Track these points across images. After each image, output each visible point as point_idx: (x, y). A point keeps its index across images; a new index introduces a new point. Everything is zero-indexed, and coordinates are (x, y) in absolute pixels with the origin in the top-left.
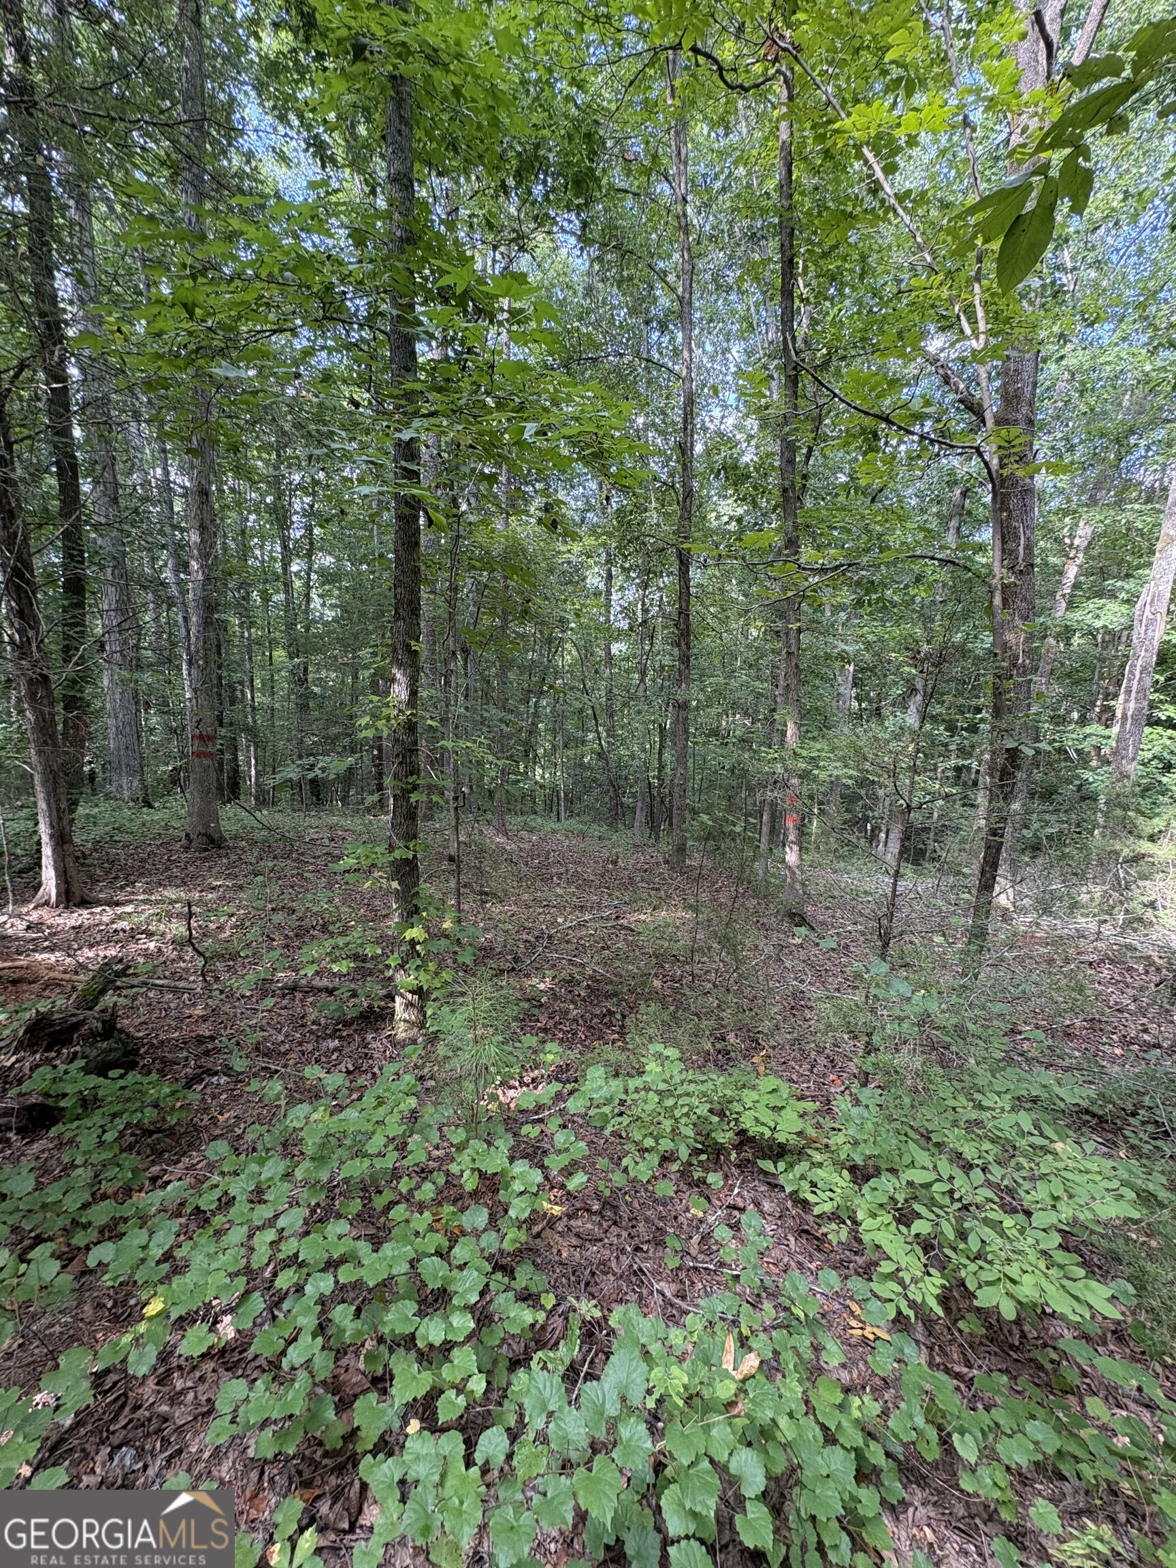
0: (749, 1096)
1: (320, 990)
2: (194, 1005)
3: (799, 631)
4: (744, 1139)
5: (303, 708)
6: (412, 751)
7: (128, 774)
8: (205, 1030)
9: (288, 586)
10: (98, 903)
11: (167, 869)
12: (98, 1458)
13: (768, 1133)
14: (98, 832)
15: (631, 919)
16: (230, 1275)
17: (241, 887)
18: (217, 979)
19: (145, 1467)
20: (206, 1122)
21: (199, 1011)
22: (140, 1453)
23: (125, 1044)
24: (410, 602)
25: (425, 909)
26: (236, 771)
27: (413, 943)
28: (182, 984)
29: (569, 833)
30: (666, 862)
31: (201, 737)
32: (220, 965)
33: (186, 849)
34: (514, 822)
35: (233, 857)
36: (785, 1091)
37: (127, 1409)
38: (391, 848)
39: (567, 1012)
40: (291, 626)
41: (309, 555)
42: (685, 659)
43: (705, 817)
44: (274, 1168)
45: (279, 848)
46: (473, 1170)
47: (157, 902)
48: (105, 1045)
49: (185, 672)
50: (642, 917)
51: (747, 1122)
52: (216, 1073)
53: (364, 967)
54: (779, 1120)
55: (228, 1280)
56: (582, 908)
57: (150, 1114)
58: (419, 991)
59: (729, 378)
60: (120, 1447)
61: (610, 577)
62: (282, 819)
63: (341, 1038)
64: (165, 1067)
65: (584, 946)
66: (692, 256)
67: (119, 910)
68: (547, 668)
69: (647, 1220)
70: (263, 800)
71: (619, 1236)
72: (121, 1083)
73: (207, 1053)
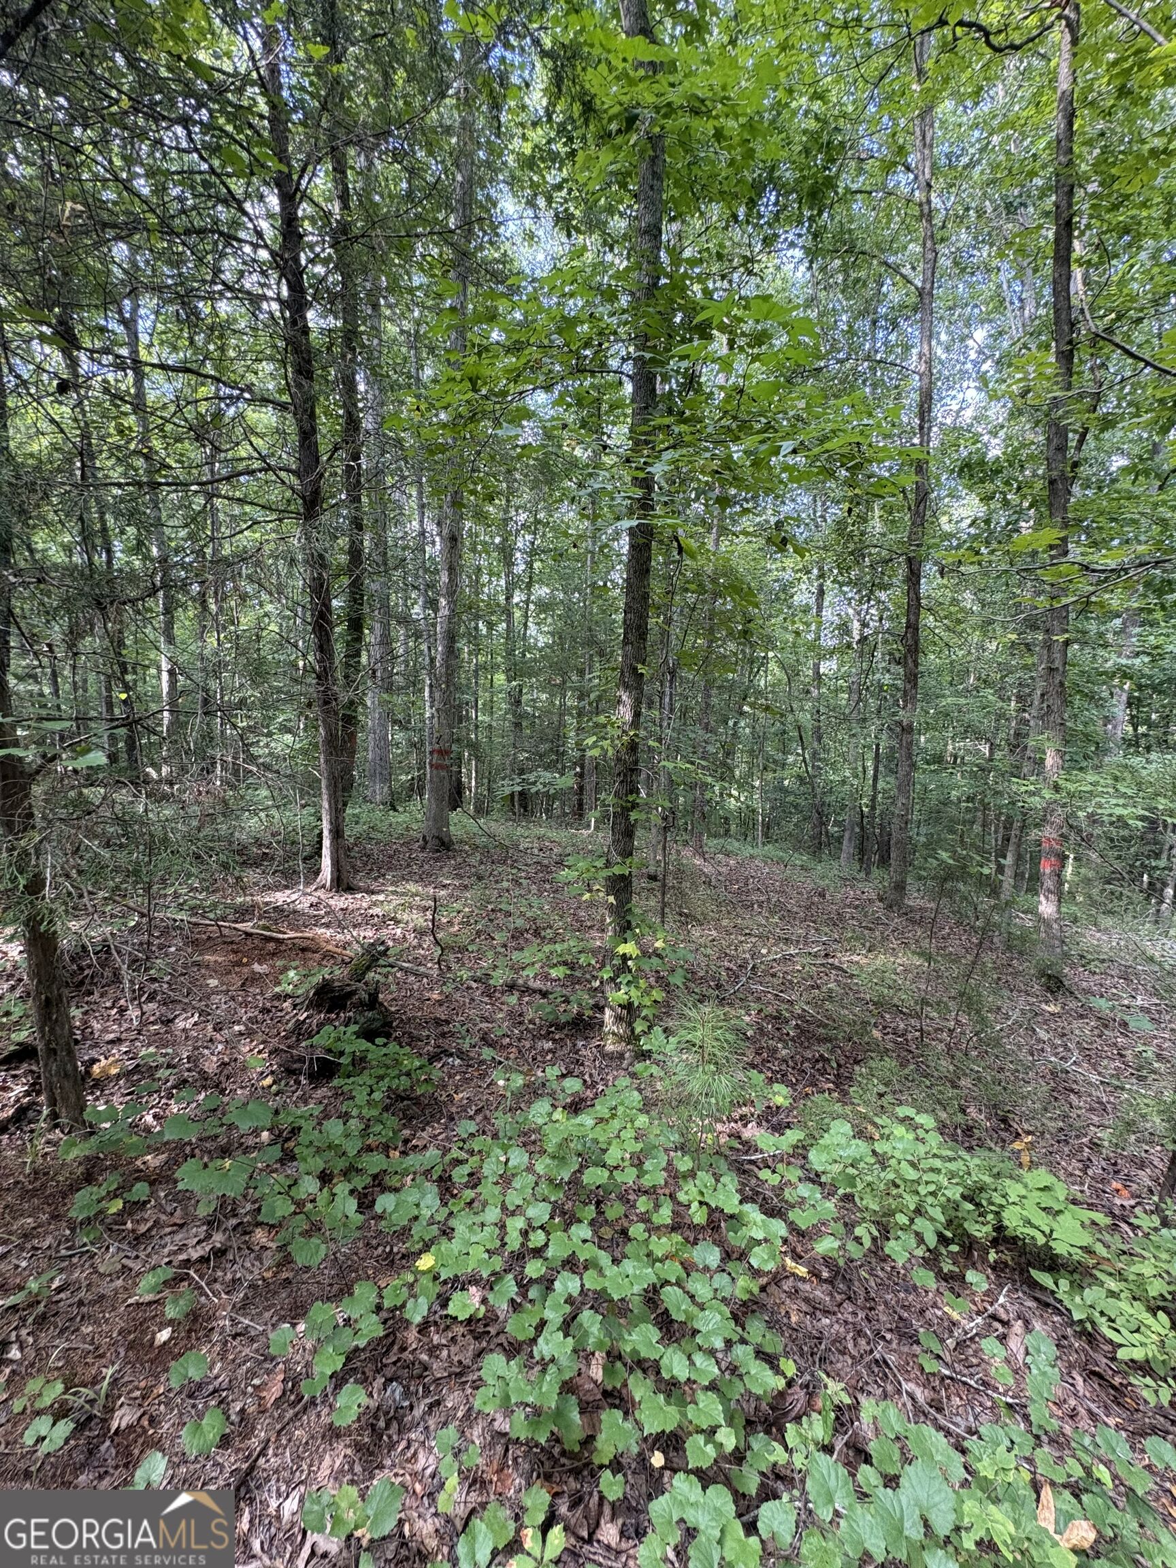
0: (1014, 1190)
1: (535, 991)
2: (431, 989)
3: (1067, 643)
4: (1002, 1238)
5: (518, 725)
6: (632, 770)
7: (381, 781)
8: (441, 1013)
9: (510, 615)
10: (359, 890)
11: (409, 866)
12: (375, 1384)
13: (1041, 1240)
14: (359, 828)
15: (843, 959)
16: (488, 1251)
17: (466, 887)
18: (449, 968)
19: (411, 1407)
20: (444, 1098)
21: (435, 996)
22: (407, 1393)
23: (385, 1017)
24: (639, 627)
25: (638, 926)
26: (459, 782)
27: (625, 958)
28: (422, 969)
29: (766, 859)
30: (881, 900)
31: (440, 752)
32: (452, 957)
33: (423, 848)
34: (711, 844)
35: (459, 860)
36: (1061, 1191)
37: (396, 1348)
38: (608, 864)
39: (775, 1050)
40: (510, 653)
41: (529, 585)
42: (912, 678)
43: (944, 855)
44: (518, 1158)
45: (496, 854)
46: (701, 1203)
47: (403, 894)
48: (370, 1014)
49: (427, 694)
50: (856, 959)
51: (1012, 1220)
52: (451, 1055)
53: (576, 975)
54: (1055, 1226)
55: (486, 1256)
56: (787, 941)
57: (404, 1082)
58: (628, 1007)
59: (969, 366)
60: (391, 1380)
61: (821, 593)
62: (499, 827)
63: (554, 1041)
64: (413, 1040)
65: (791, 982)
66: (933, 241)
67: (374, 898)
68: (748, 688)
69: (886, 1303)
70: (481, 811)
71: (855, 1314)
72: (384, 1050)
73: (443, 1035)
